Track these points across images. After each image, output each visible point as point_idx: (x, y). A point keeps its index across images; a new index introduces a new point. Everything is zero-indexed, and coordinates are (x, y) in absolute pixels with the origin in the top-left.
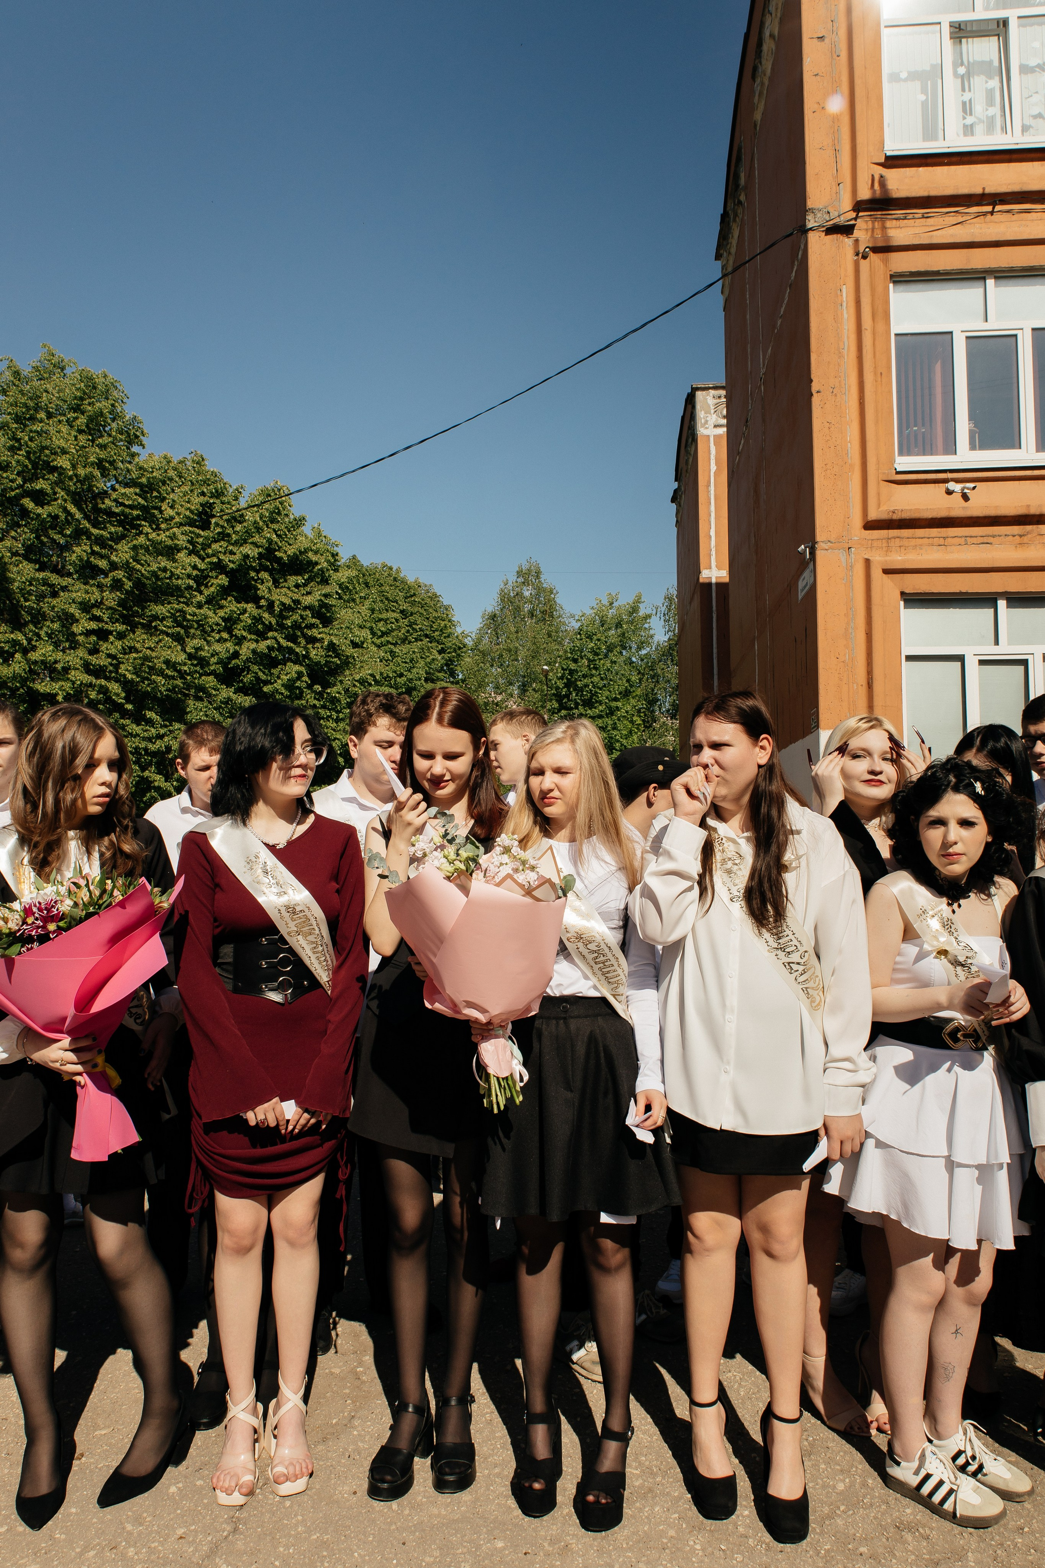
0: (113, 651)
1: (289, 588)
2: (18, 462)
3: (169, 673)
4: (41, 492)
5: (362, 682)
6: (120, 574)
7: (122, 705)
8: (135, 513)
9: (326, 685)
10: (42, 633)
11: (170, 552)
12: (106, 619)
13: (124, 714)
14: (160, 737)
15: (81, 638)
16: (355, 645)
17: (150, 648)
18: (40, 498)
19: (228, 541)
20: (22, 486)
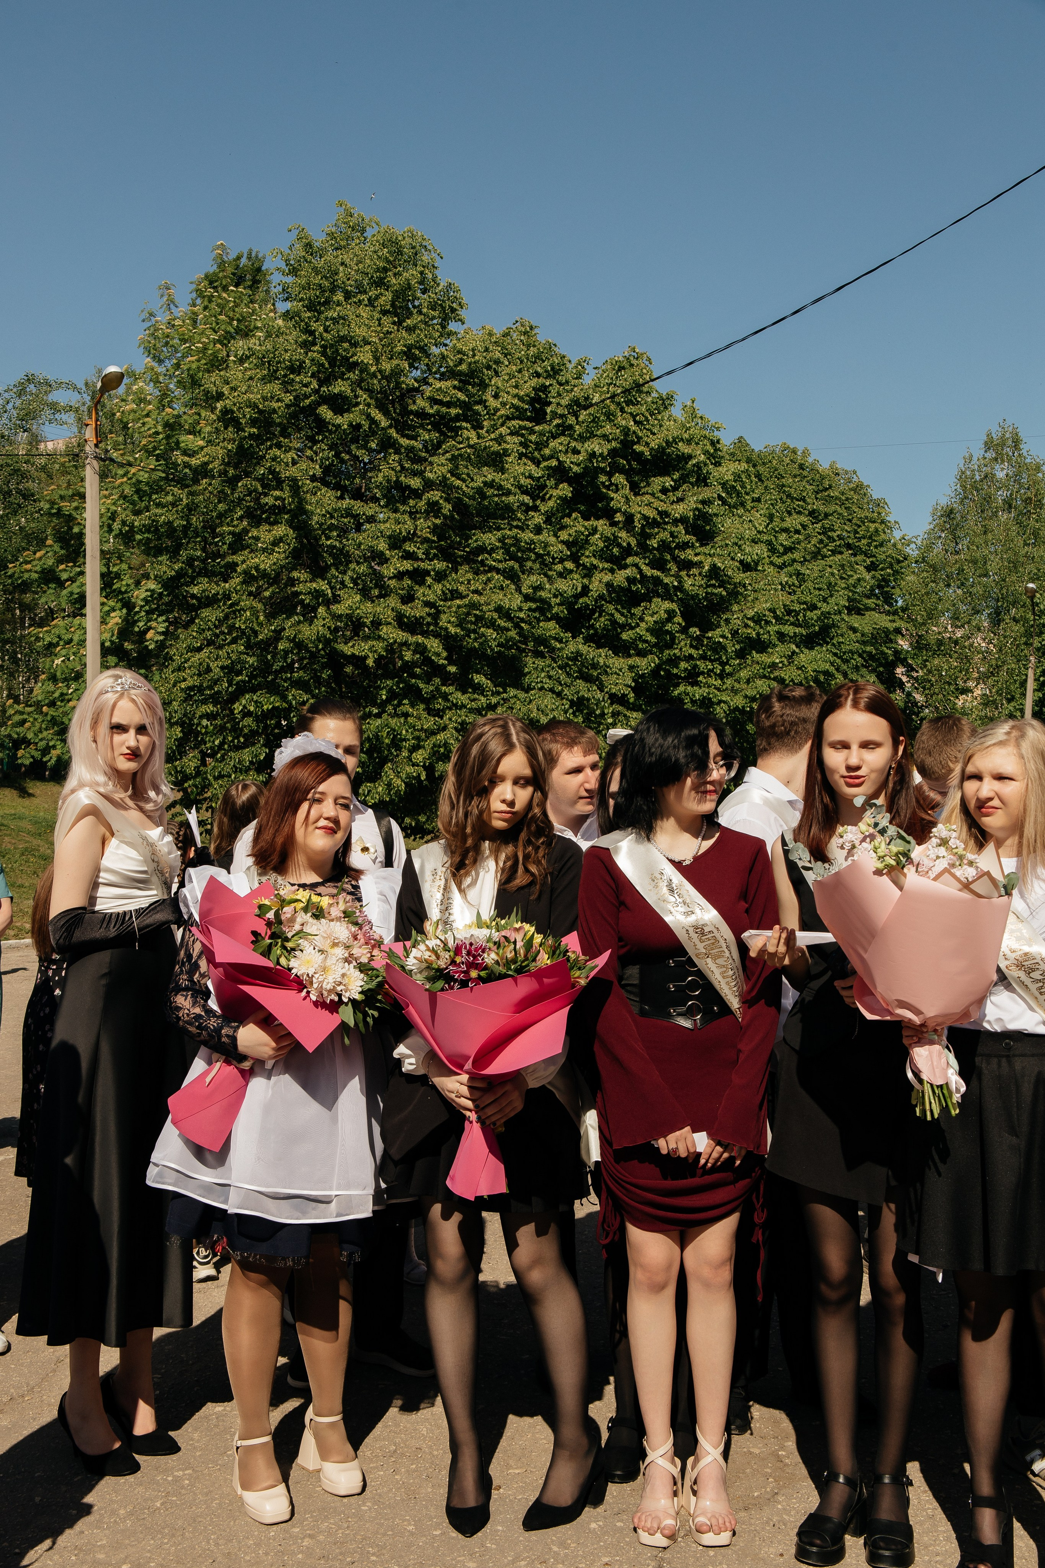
0: (431, 598)
1: (653, 495)
2: (313, 360)
3: (502, 623)
4: (340, 395)
5: (758, 619)
6: (435, 495)
7: (444, 667)
8: (454, 411)
9: (706, 626)
10: (347, 579)
11: (496, 461)
12: (421, 556)
13: (447, 679)
15: (393, 583)
16: (746, 567)
17: (476, 592)
18: (340, 404)
19: (571, 436)
20: (316, 391)
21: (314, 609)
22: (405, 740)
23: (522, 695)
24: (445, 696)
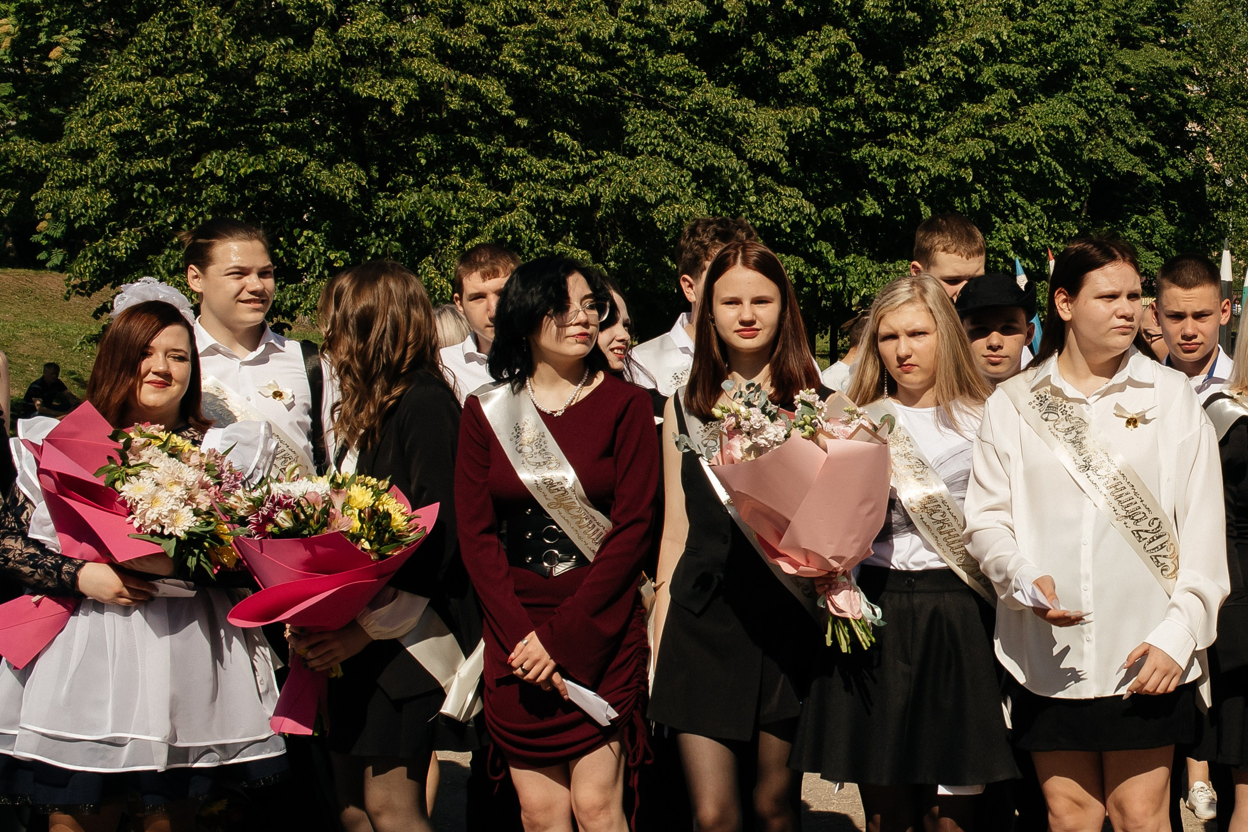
0: (489, 20)
3: (592, 59)
5: (967, 57)
7: (509, 120)
9: (896, 66)
13: (515, 137)
14: (580, 179)
21: (312, 30)
22: (456, 223)
23: (624, 162)
24: (513, 161)
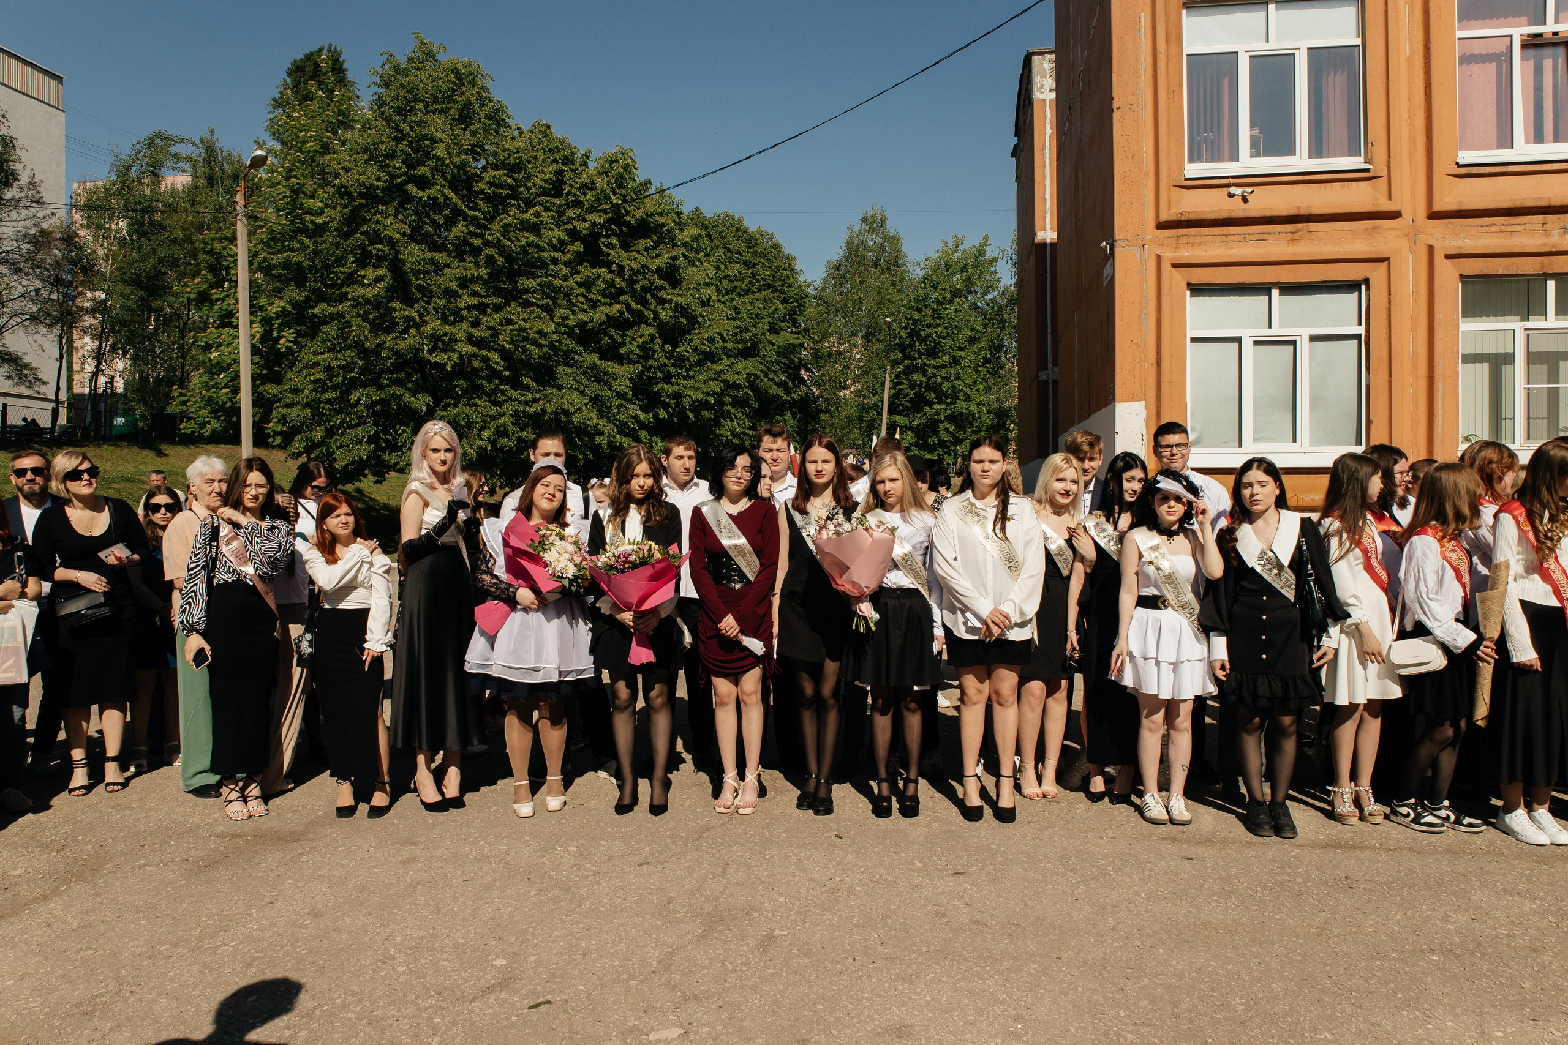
0: (492, 324)
1: (638, 252)
2: (402, 151)
3: (541, 342)
4: (423, 177)
5: (711, 340)
6: (491, 251)
7: (501, 372)
8: (505, 192)
9: (675, 345)
10: (431, 308)
11: (535, 228)
12: (483, 294)
13: (504, 380)
14: (535, 401)
15: (464, 313)
16: (704, 303)
17: (524, 320)
18: (423, 183)
19: (582, 208)
20: (405, 174)
21: (407, 330)
22: (476, 423)
23: (556, 392)
24: (503, 392)
